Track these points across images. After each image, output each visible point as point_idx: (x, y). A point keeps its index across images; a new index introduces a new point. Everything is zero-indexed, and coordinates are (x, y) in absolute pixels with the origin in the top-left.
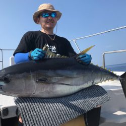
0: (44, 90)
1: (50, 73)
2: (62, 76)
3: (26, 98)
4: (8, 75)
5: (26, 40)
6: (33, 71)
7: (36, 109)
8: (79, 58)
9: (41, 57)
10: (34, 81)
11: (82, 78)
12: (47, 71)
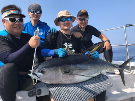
0: (68, 79)
1: (72, 67)
2: (80, 69)
3: (55, 85)
4: (44, 69)
5: (50, 38)
6: (60, 65)
7: (63, 93)
8: (91, 55)
9: (65, 55)
10: (61, 73)
11: (93, 69)
12: (70, 65)
